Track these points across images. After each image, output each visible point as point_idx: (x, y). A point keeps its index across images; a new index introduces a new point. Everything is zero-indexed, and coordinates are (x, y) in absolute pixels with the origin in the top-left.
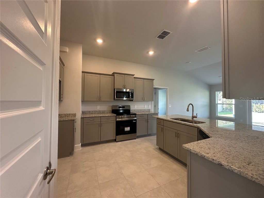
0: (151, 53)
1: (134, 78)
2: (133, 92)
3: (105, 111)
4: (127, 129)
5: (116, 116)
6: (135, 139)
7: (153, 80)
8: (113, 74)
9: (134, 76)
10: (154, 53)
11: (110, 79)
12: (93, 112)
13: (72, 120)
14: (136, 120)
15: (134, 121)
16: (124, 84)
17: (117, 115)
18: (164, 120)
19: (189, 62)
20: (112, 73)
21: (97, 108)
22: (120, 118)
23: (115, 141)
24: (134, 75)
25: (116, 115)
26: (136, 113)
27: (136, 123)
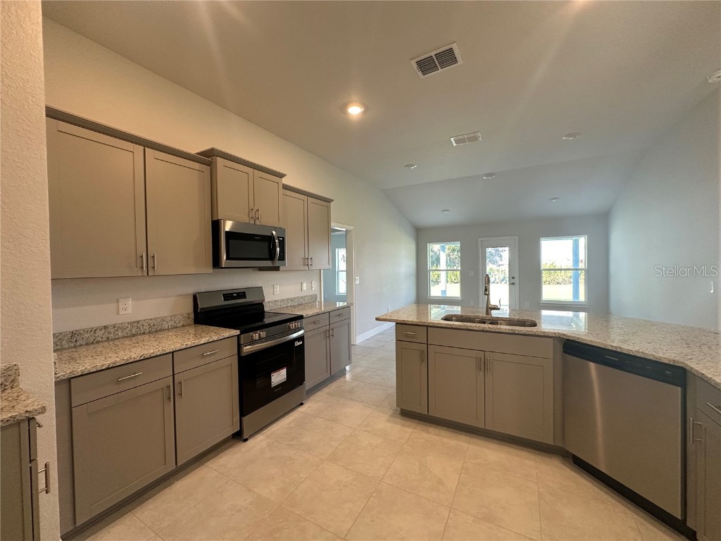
0: (355, 111)
1: (286, 187)
2: (283, 238)
3: (163, 320)
4: (279, 377)
5: (238, 336)
6: (302, 404)
7: (329, 201)
8: (208, 158)
9: (285, 181)
10: (364, 112)
11: (192, 175)
12: (99, 333)
13: (18, 423)
14: (301, 338)
15: (297, 344)
16: (251, 206)
17: (242, 333)
18: (427, 326)
19: (412, 165)
20: (198, 151)
21: (122, 312)
22: (253, 342)
23: (239, 437)
24: (281, 176)
25: (237, 332)
26: (300, 313)
27: (302, 347)
